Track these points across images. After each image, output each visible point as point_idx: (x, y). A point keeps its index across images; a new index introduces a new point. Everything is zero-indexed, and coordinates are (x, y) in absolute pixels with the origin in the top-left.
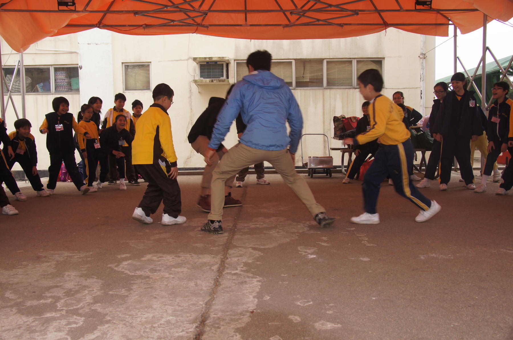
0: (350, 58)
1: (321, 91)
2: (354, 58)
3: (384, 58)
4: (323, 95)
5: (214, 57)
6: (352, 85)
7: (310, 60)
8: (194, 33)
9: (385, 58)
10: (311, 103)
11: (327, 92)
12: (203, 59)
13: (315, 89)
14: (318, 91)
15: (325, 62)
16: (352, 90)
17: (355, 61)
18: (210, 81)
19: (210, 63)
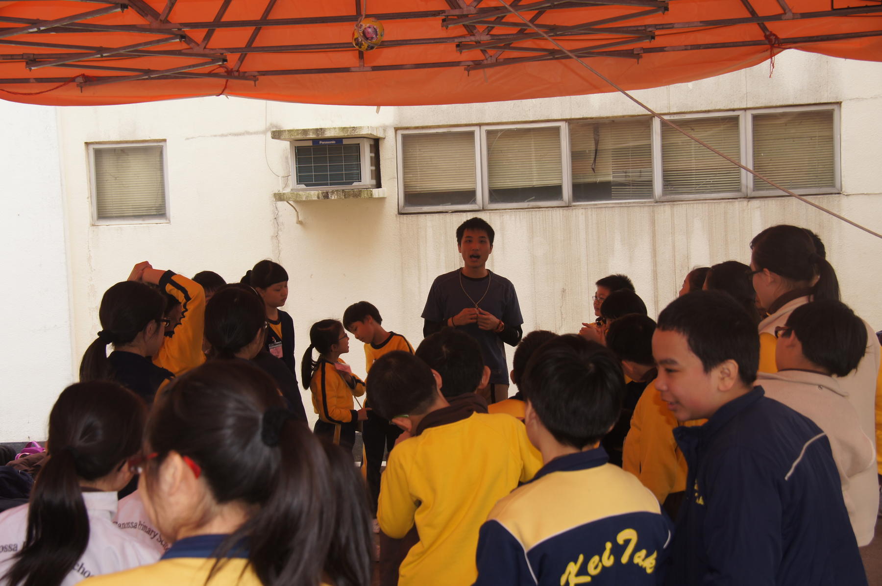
0: (733, 110)
1: (646, 209)
2: (745, 109)
3: (839, 104)
4: (653, 223)
5: (329, 129)
6: (739, 190)
7: (613, 121)
8: (221, 94)
9: (841, 102)
10: (618, 246)
11: (665, 212)
13: (628, 206)
14: (637, 209)
15: (656, 124)
16: (738, 205)
17: (749, 115)
18: (321, 196)
19: (323, 143)
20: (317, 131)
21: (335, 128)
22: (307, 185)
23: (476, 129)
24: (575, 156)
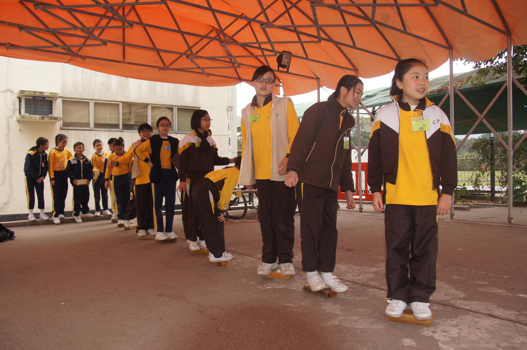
0: (172, 106)
2: (175, 106)
5: (46, 92)
7: (136, 104)
8: (67, 63)
12: (32, 93)
15: (150, 108)
17: (176, 108)
18: (41, 118)
19: (37, 98)
20: (40, 92)
21: (48, 92)
22: (29, 114)
23: (90, 101)
24: (124, 114)
